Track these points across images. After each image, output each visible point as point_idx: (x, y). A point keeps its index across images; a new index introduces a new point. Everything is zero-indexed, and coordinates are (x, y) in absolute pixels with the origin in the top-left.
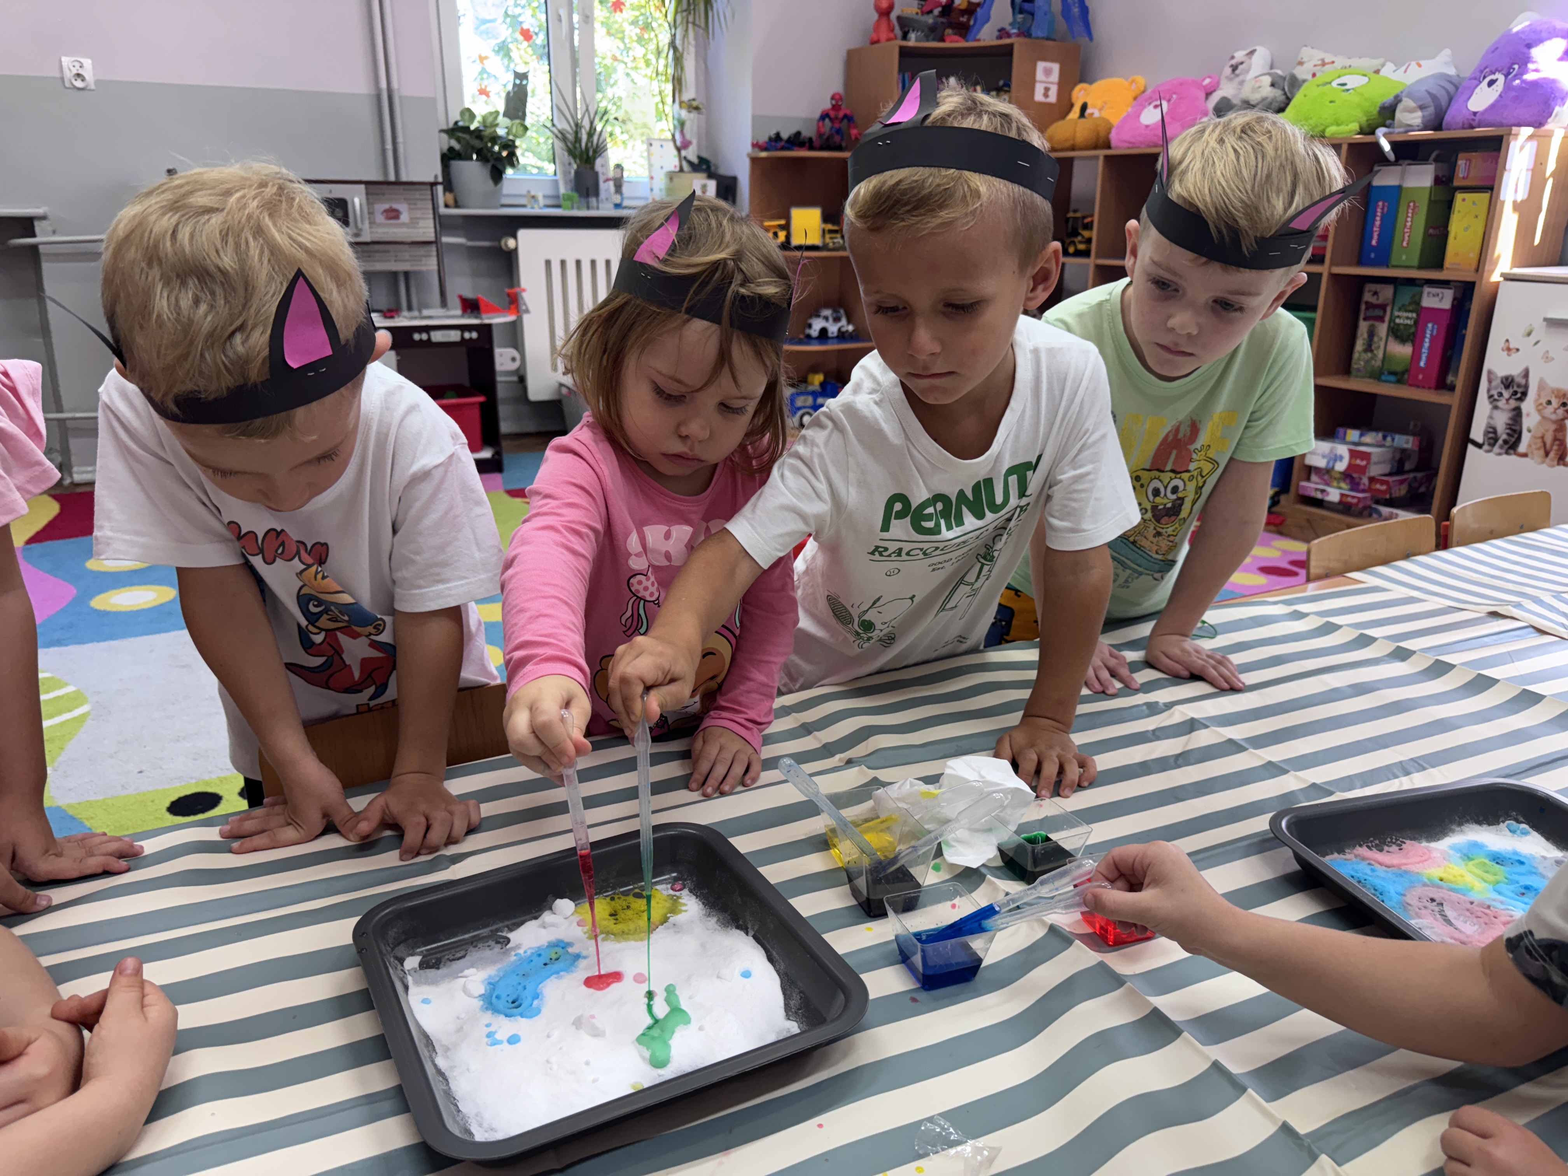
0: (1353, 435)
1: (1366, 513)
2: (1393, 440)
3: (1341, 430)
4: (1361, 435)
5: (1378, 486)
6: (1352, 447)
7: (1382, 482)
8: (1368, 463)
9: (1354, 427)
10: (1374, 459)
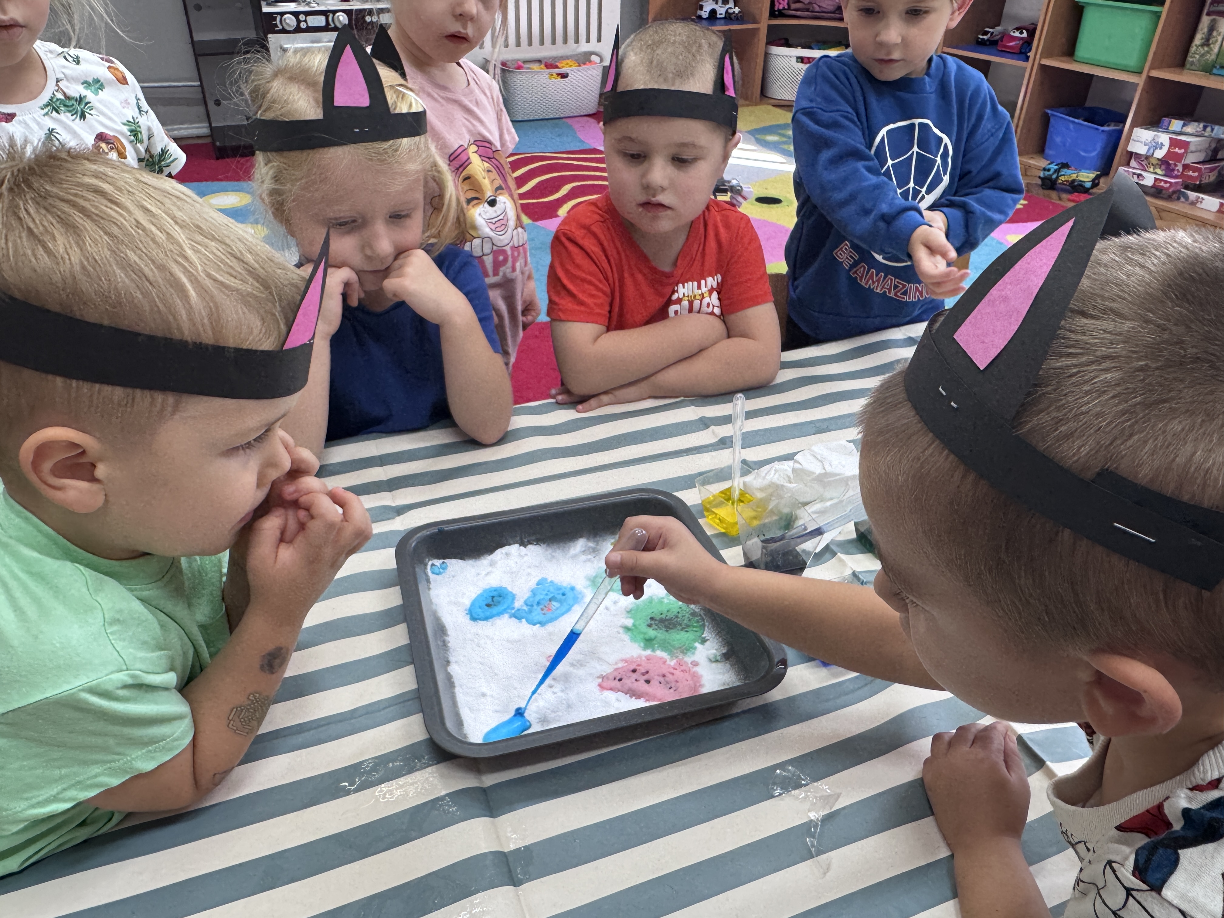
0: (1176, 125)
1: (1175, 196)
2: (1212, 130)
3: (1166, 120)
4: (1184, 125)
5: (1191, 173)
6: (1173, 136)
7: (1195, 170)
8: (1186, 152)
9: (1179, 117)
10: (1192, 148)
